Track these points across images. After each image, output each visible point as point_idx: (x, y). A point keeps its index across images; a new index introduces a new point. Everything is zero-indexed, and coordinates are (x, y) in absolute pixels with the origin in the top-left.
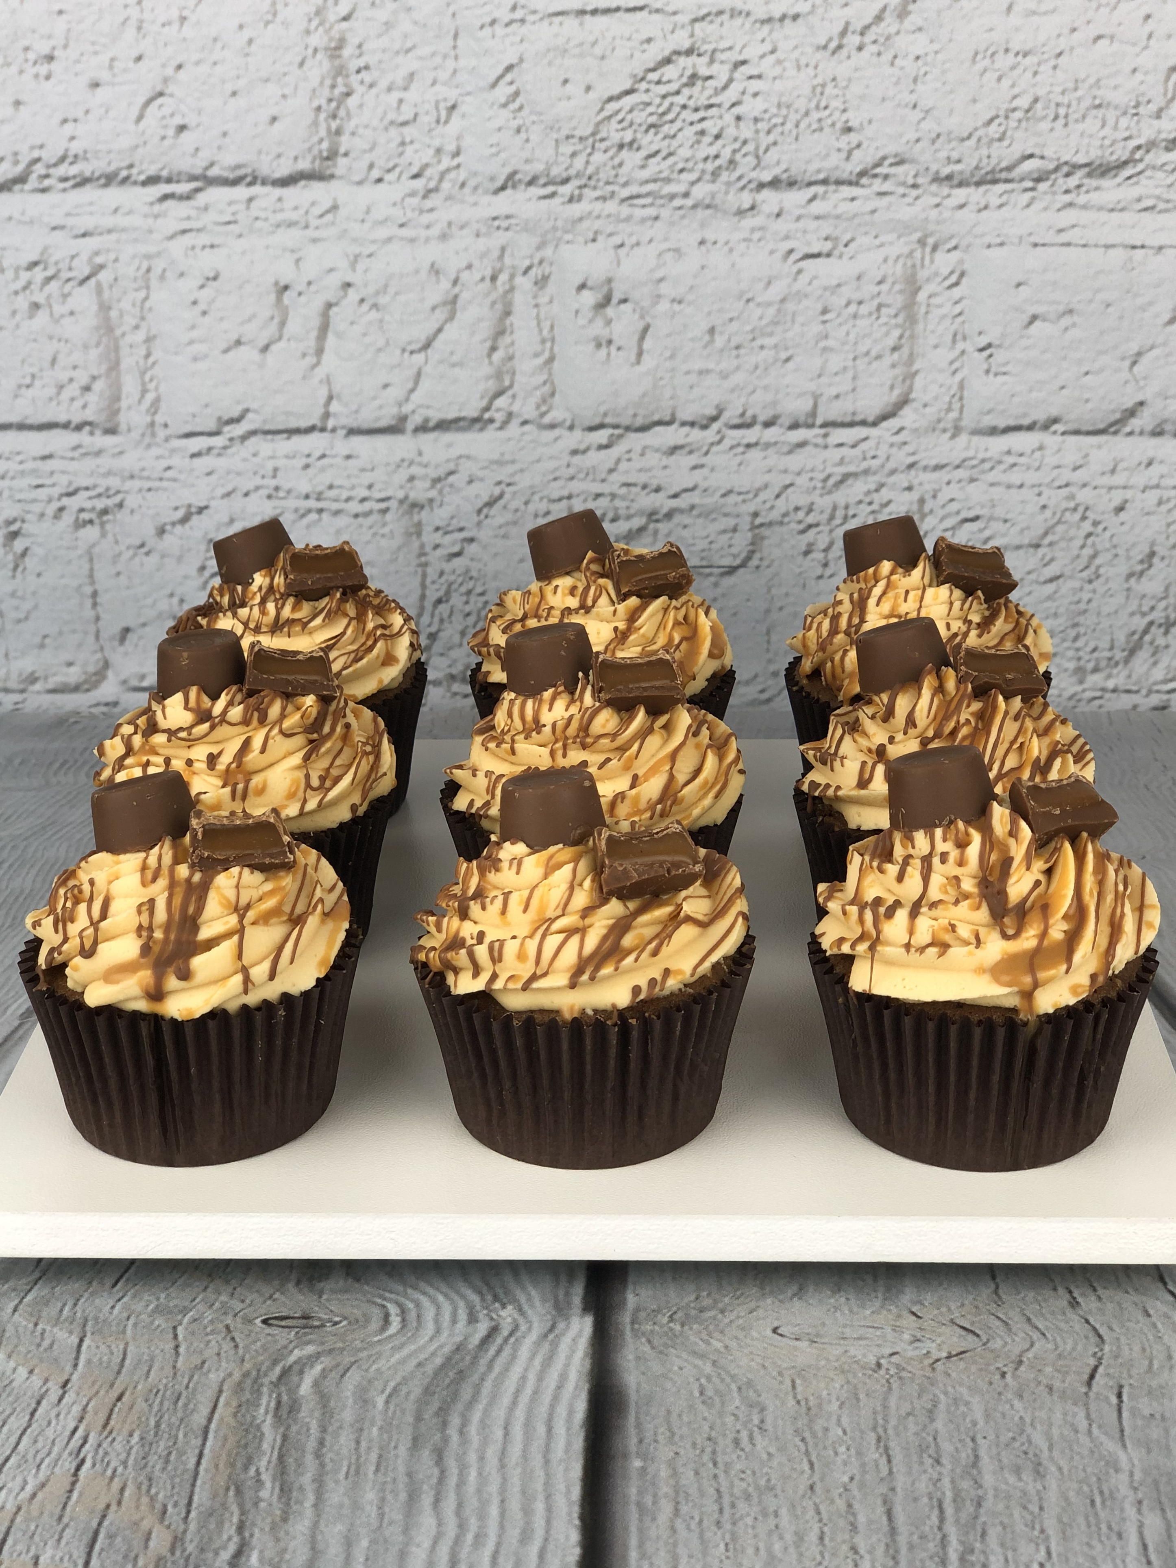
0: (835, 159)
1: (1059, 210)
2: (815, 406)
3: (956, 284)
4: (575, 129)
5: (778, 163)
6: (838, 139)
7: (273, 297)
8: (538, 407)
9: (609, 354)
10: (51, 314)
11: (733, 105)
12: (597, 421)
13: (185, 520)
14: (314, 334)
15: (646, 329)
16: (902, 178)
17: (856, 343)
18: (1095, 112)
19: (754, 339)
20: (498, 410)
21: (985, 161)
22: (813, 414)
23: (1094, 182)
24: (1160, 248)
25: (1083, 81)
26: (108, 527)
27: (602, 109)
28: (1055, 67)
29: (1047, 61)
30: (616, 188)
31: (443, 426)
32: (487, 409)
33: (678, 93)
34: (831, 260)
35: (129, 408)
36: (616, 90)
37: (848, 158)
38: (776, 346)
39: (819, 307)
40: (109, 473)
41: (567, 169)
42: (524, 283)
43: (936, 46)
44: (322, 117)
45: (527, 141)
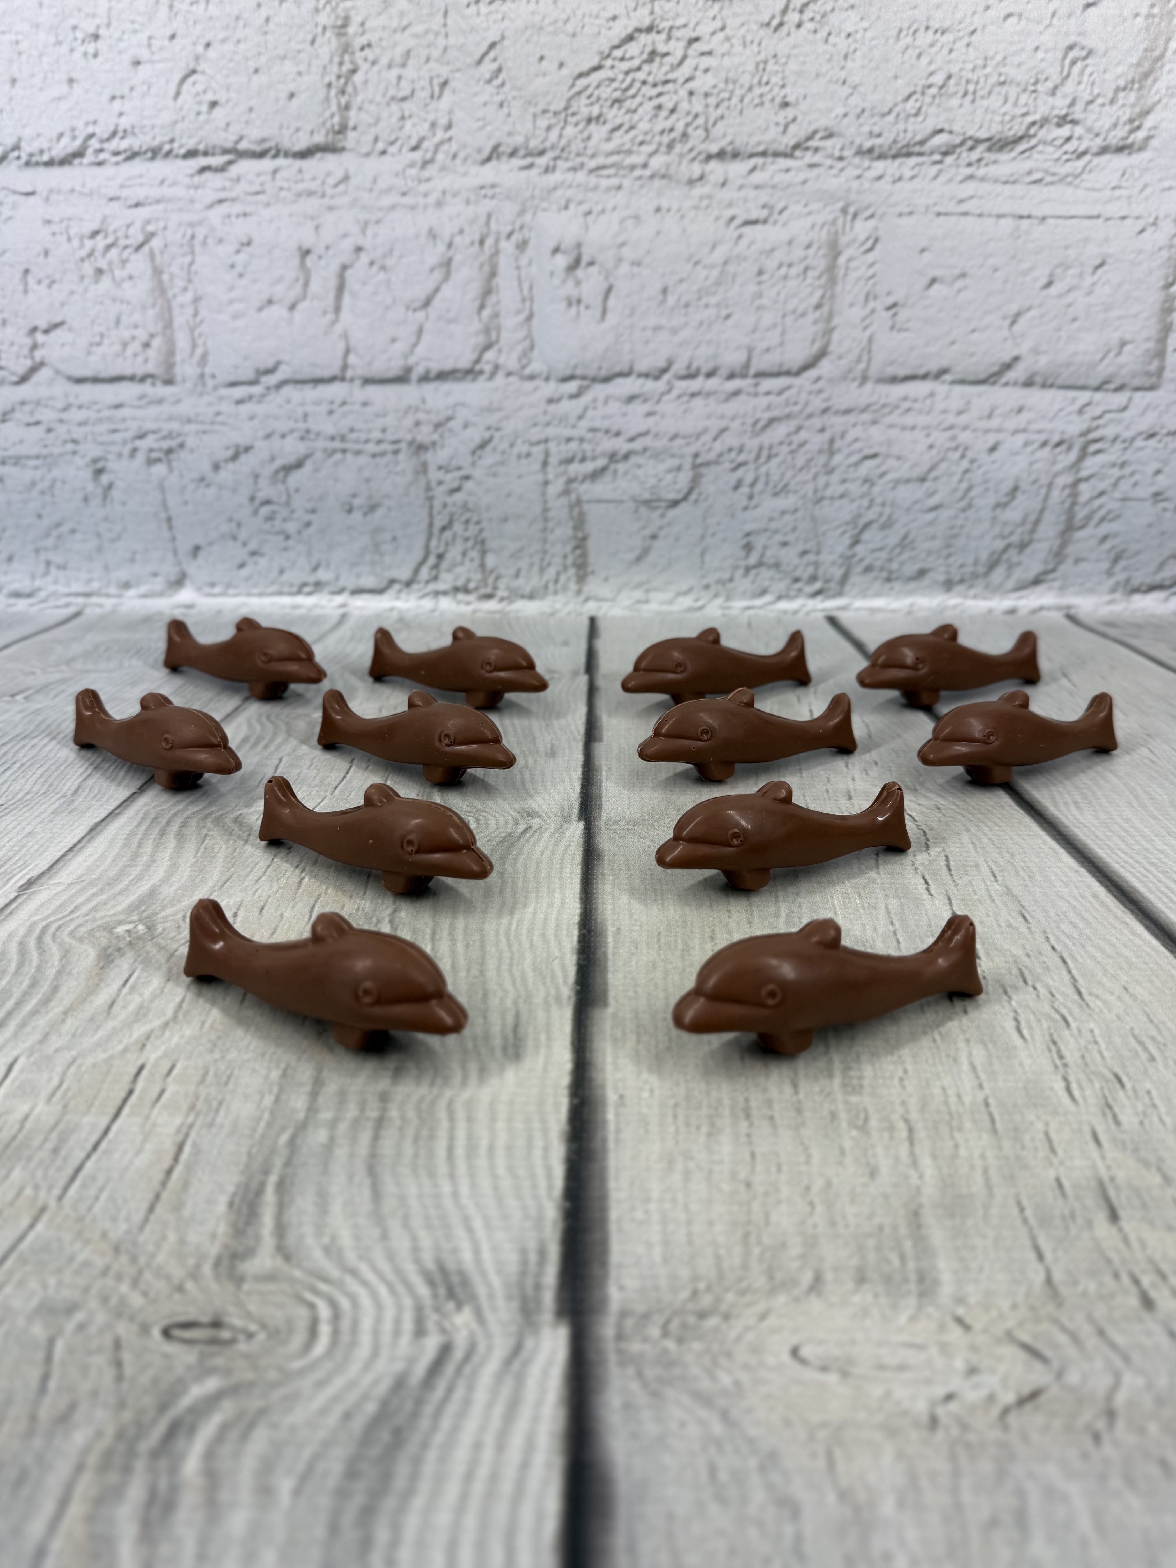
0: (774, 132)
1: (962, 182)
2: (749, 359)
3: (871, 249)
4: (549, 103)
5: (724, 135)
6: (776, 114)
7: (296, 261)
8: (520, 359)
9: (578, 314)
10: (114, 279)
11: (687, 81)
12: (568, 372)
13: (235, 457)
14: (331, 295)
15: (609, 290)
16: (830, 151)
17: (785, 302)
18: (998, 89)
19: (699, 299)
20: (488, 363)
21: (902, 135)
22: (747, 365)
23: (992, 156)
24: (1044, 218)
25: (992, 58)
26: (174, 464)
27: (573, 85)
28: (968, 45)
29: (961, 38)
30: (584, 159)
31: (443, 376)
32: (478, 361)
33: (639, 69)
34: (768, 227)
35: (183, 361)
36: (586, 67)
37: (785, 131)
38: (718, 305)
39: (755, 269)
40: (170, 418)
41: (543, 142)
42: (508, 247)
43: (865, 24)
44: (333, 92)
45: (509, 115)
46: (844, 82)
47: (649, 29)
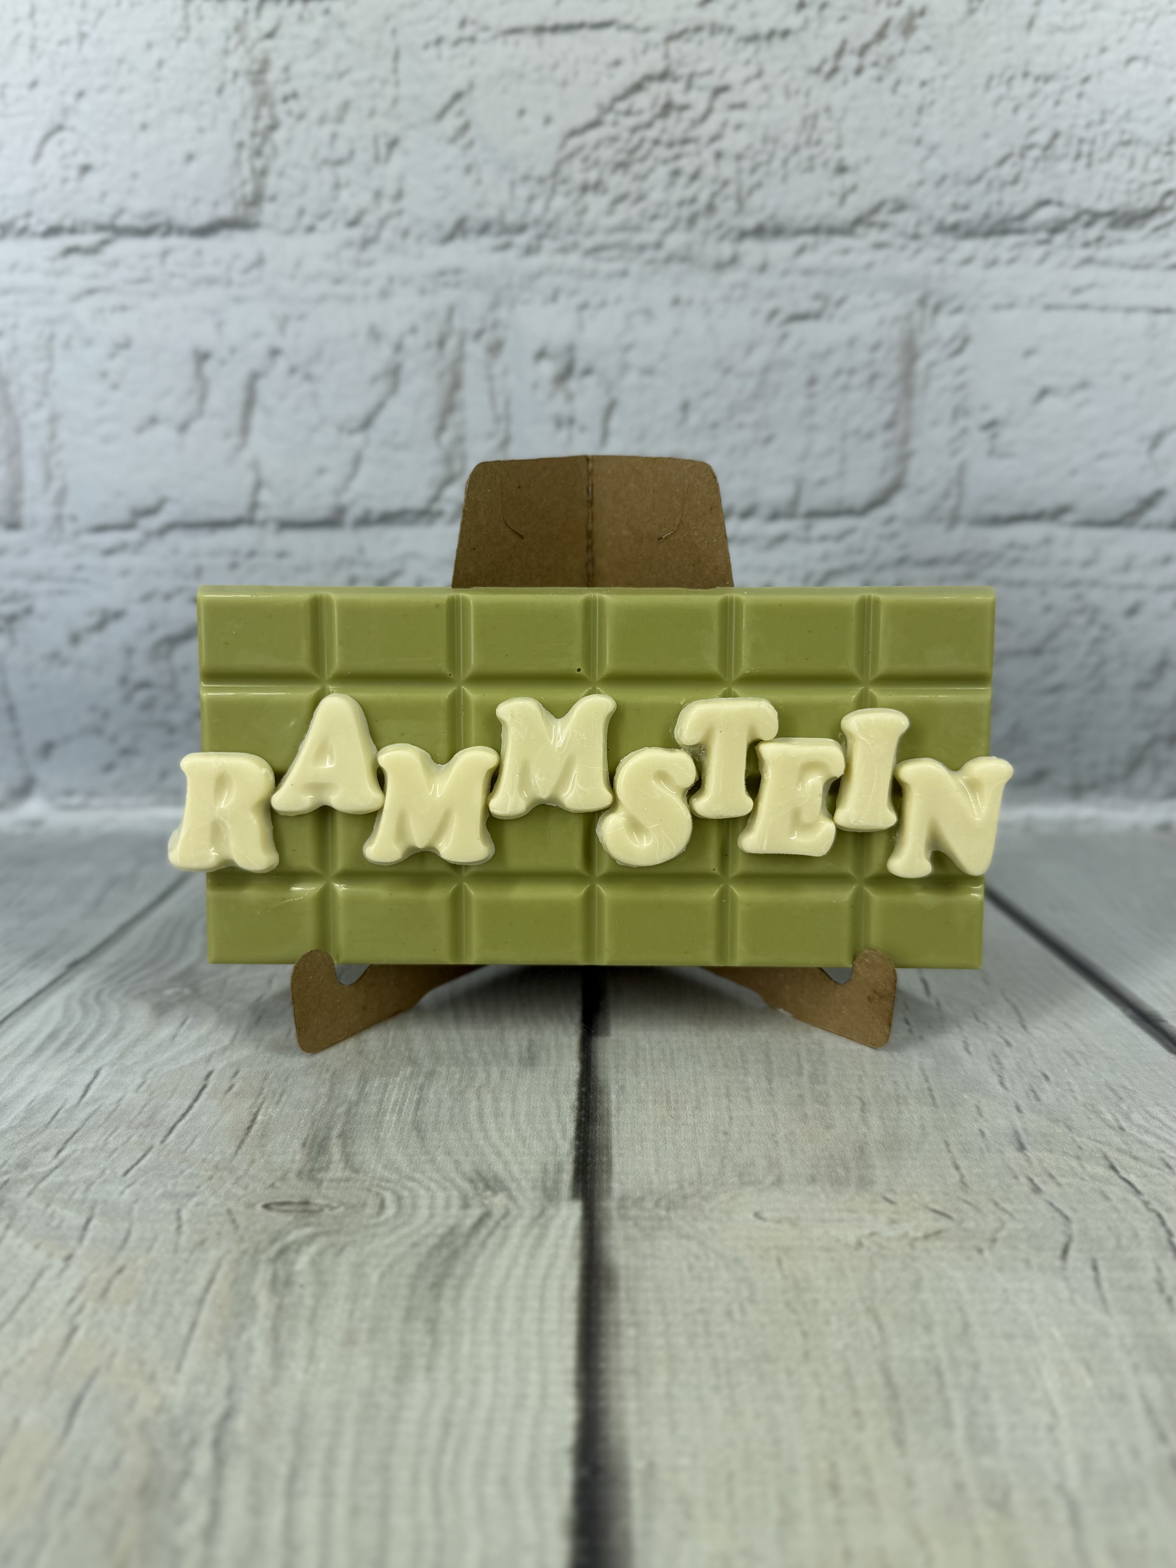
0: (828, 203)
1: (1077, 266)
2: (798, 494)
3: (959, 351)
4: (532, 168)
5: (763, 207)
6: (831, 180)
7: (190, 368)
9: (570, 434)
11: (714, 139)
13: (101, 626)
14: (237, 412)
16: (902, 228)
17: (845, 420)
18: (1123, 149)
19: (732, 416)
20: (448, 500)
21: (996, 207)
22: (795, 502)
23: (1116, 234)
25: (1111, 112)
26: (19, 635)
27: (564, 145)
28: (1080, 96)
30: (578, 237)
31: (387, 519)
32: (436, 499)
34: (822, 323)
35: (33, 499)
36: (579, 122)
37: (841, 202)
38: (756, 423)
39: (805, 378)
40: (14, 574)
41: (524, 215)
42: (476, 350)
43: (944, 70)
44: (245, 154)
45: (478, 182)
46: (918, 142)
47: (664, 76)
